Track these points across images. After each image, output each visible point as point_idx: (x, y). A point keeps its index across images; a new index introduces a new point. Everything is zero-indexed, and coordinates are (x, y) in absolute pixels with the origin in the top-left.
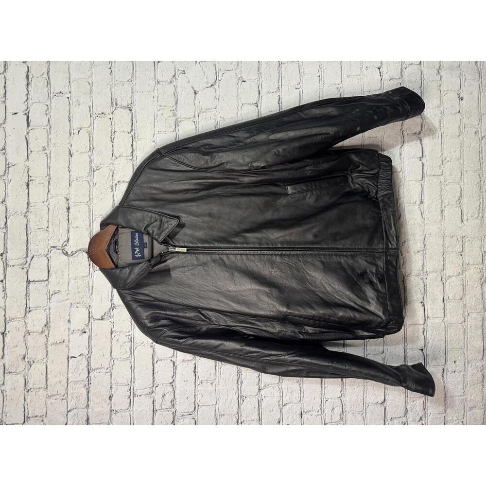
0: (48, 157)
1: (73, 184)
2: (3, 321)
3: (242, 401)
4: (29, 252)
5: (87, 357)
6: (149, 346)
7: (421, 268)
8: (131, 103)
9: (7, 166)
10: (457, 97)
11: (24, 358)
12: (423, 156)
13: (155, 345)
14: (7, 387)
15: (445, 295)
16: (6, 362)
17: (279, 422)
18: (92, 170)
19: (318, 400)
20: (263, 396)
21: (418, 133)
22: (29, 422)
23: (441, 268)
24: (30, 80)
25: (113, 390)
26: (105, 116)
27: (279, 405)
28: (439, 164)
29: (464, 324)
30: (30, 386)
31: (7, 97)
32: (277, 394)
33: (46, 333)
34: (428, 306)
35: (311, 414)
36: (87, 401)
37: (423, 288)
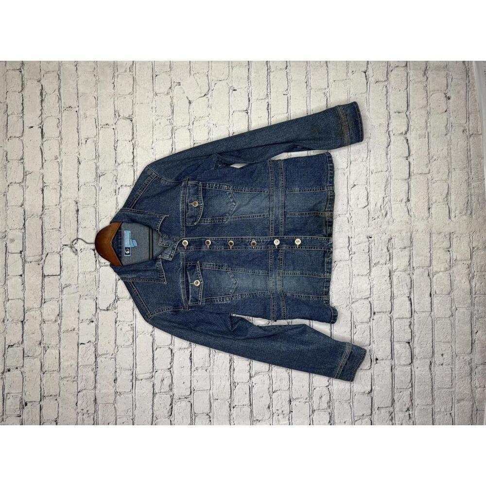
0: (60, 164)
1: (82, 189)
2: (23, 311)
3: (234, 388)
4: (44, 250)
5: (95, 343)
6: (150, 335)
7: (408, 264)
8: (132, 114)
9: (25, 174)
10: (444, 96)
11: (40, 344)
12: (409, 155)
13: (154, 334)
14: (26, 369)
15: (432, 290)
16: (25, 347)
17: (269, 407)
18: (98, 176)
19: (306, 388)
20: (254, 383)
21: (404, 133)
22: (45, 400)
23: (428, 263)
24: (44, 96)
25: (117, 374)
26: (109, 127)
27: (269, 392)
28: (426, 163)
29: (451, 318)
30: (45, 368)
31: (24, 113)
32: (267, 382)
33: (59, 322)
34: (415, 301)
35: (300, 401)
36: (94, 383)
37: (410, 283)
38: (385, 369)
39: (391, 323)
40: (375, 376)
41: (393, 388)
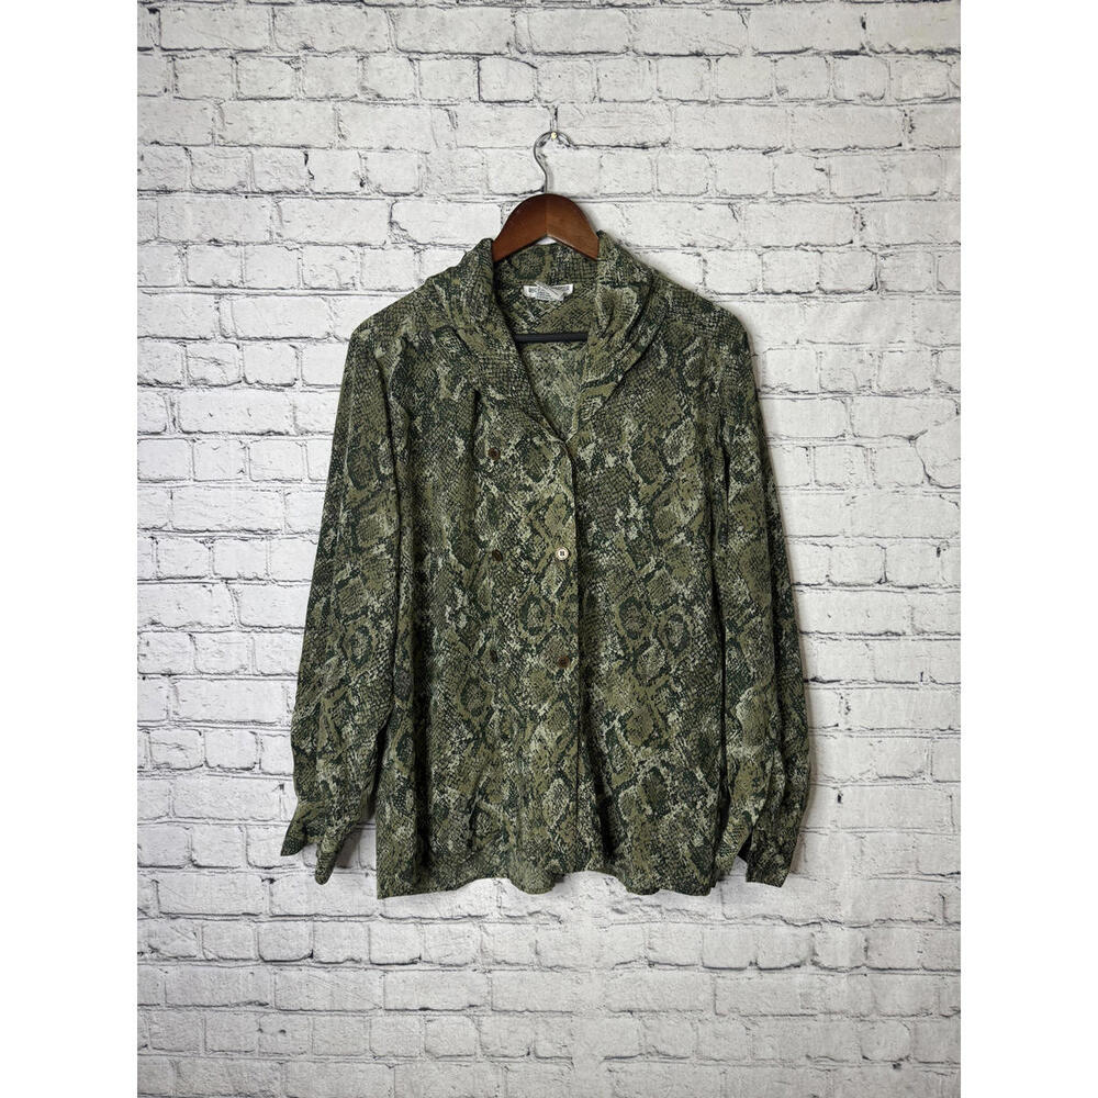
0: (764, 100)
1: (698, 158)
3: (200, 539)
4: (544, 58)
5: (307, 190)
6: (330, 331)
7: (499, 959)
8: (887, 290)
9: (742, 8)
10: (903, 1056)
11: (306, 48)
12: (761, 969)
13: (330, 342)
14: (241, 10)
15: (437, 1013)
16: (297, 9)
17: (153, 623)
18: (732, 201)
19: (202, 714)
20: (213, 588)
21: (816, 959)
22: (164, 60)
23: (500, 1004)
24: (940, 57)
25: (232, 248)
26: (858, 230)
27: (192, 624)
28: (741, 1008)
29: (369, 1054)
30: (243, 60)
32: (215, 620)
33: (361, 98)
34: (413, 974)
35: (171, 698)
36: (209, 189)
37: (452, 962)
38: (250, 900)
39: (359, 916)
40: (231, 876)
41: (206, 916)
